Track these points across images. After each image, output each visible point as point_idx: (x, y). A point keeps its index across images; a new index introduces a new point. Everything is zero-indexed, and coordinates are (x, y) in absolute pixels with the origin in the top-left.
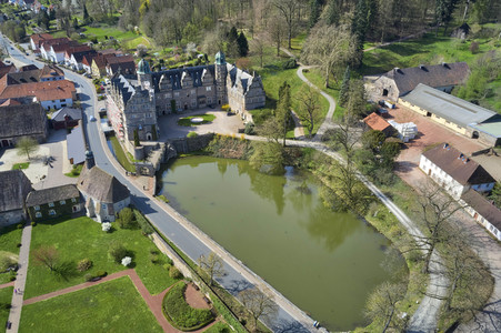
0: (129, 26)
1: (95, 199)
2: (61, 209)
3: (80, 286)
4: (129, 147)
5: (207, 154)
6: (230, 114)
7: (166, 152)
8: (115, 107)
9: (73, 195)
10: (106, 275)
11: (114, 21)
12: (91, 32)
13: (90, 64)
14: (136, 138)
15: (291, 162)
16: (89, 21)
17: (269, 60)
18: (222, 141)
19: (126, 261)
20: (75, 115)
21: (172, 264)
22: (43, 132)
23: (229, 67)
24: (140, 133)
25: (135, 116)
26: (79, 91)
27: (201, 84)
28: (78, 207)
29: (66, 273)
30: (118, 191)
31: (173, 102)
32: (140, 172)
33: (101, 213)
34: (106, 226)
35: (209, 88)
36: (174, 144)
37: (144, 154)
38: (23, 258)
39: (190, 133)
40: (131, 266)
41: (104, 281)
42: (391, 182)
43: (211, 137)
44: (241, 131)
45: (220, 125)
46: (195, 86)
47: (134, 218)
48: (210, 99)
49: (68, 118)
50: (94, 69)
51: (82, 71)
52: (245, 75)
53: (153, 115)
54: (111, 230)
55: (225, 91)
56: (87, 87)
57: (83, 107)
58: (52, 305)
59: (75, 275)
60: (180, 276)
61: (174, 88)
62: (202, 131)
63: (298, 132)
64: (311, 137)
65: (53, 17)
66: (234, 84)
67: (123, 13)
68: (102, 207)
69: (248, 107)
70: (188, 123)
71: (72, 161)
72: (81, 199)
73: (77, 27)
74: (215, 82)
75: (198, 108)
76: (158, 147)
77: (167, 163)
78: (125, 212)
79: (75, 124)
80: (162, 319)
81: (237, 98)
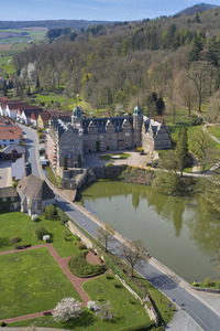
0: (73, 94)
1: (28, 197)
3: (11, 251)
4: (59, 172)
5: (120, 180)
6: (143, 153)
7: (88, 177)
9: (12, 195)
10: (30, 246)
11: (60, 91)
12: (40, 98)
13: (36, 118)
14: (65, 164)
16: (40, 90)
17: (181, 119)
18: (132, 172)
19: (45, 237)
20: (20, 150)
21: (80, 240)
23: (145, 118)
24: (69, 161)
25: (66, 147)
26: (25, 137)
27: (122, 130)
28: (15, 205)
30: (46, 193)
31: (98, 143)
32: (65, 186)
33: (32, 209)
34: (33, 217)
35: (127, 134)
36: (95, 170)
37: (71, 174)
39: (107, 164)
40: (48, 241)
41: (28, 249)
43: (125, 167)
44: (148, 165)
45: (134, 160)
46: (116, 131)
47: (56, 213)
48: (128, 143)
49: (14, 151)
50: (40, 122)
51: (30, 124)
53: (80, 148)
54: (37, 220)
55: (141, 137)
56: (31, 134)
57: (27, 147)
59: (7, 245)
60: (84, 248)
61: (99, 132)
62: (118, 163)
63: (195, 169)
64: (205, 172)
65: (11, 86)
66: (147, 131)
67: (69, 85)
68: (33, 203)
69: (157, 147)
70: (108, 158)
71: (14, 178)
72: (18, 198)
73: (29, 94)
74: (133, 130)
75: (118, 149)
76: (81, 172)
77: (86, 184)
78: (49, 208)
79: (20, 156)
80: (67, 271)
81: (148, 142)
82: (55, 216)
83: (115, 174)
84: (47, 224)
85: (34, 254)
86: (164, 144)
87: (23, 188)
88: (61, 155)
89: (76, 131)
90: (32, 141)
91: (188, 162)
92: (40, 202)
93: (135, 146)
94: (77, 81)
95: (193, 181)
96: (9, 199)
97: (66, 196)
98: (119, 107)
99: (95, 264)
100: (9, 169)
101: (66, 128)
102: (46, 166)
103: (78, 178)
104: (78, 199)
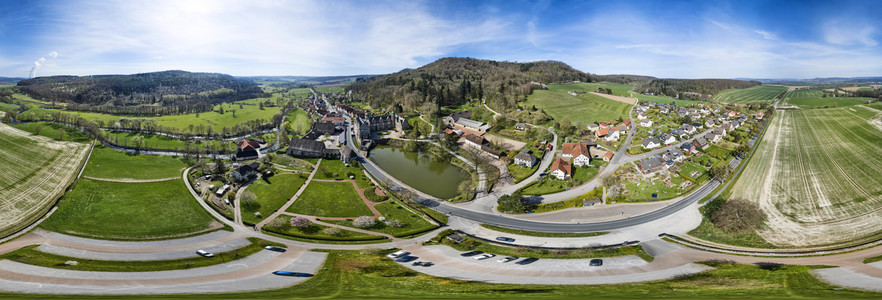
1: (345, 155)
2: (332, 156)
4: (359, 141)
5: (387, 145)
6: (396, 131)
7: (372, 144)
8: (356, 128)
9: (337, 153)
10: (343, 179)
11: (360, 101)
12: (353, 104)
13: (351, 113)
14: (362, 138)
15: (420, 148)
16: (353, 101)
17: (410, 114)
18: (393, 141)
19: (351, 176)
20: (343, 128)
21: (370, 180)
22: (332, 131)
23: (396, 116)
24: (364, 136)
25: (363, 131)
26: (345, 121)
27: (386, 121)
28: (338, 157)
29: (329, 175)
30: (353, 154)
31: (376, 127)
32: (362, 149)
33: (346, 160)
34: (346, 165)
35: (389, 123)
36: (376, 141)
37: (364, 143)
39: (381, 137)
40: (353, 179)
43: (389, 139)
44: (400, 137)
45: (393, 135)
46: (384, 121)
47: (358, 164)
48: (390, 127)
49: (341, 129)
50: (352, 115)
51: (348, 115)
52: (402, 119)
53: (369, 131)
54: (348, 167)
55: (395, 124)
56: (349, 120)
57: (346, 126)
59: (332, 177)
60: (373, 184)
61: (377, 122)
62: (386, 137)
63: (421, 137)
64: (427, 138)
66: (398, 121)
67: (363, 99)
69: (403, 129)
70: (381, 134)
71: (339, 142)
72: (340, 154)
73: (349, 103)
74: (391, 121)
75: (385, 130)
76: (369, 141)
77: (372, 147)
78: (354, 161)
79: (343, 131)
80: (363, 197)
81: (399, 126)
82: (356, 166)
83: (385, 143)
84: (353, 170)
85: (344, 184)
86: (407, 127)
88: (360, 132)
90: (348, 124)
91: (419, 134)
92: (350, 157)
93: (393, 128)
95: (422, 143)
96: (335, 154)
97: (362, 154)
98: (384, 109)
100: (338, 137)
101: (363, 122)
102: (353, 136)
103: (368, 145)
104: (368, 156)
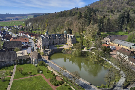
0: (43, 30)
1: (33, 58)
2: (25, 61)
3: (29, 77)
4: (42, 51)
5: (61, 53)
6: (68, 45)
7: (51, 52)
10: (35, 75)
11: (39, 30)
13: (33, 36)
15: (83, 55)
16: (33, 29)
17: (77, 35)
18: (65, 50)
19: (40, 72)
20: (29, 45)
21: (52, 72)
22: (21, 48)
23: (68, 34)
24: (45, 47)
25: (44, 43)
26: (30, 42)
27: (60, 38)
28: (29, 61)
29: (25, 74)
31: (53, 42)
32: (45, 55)
33: (35, 62)
34: (35, 65)
35: (62, 39)
36: (53, 50)
37: (46, 51)
38: (14, 71)
39: (57, 48)
40: (42, 73)
41: (34, 76)
42: (109, 58)
43: (63, 49)
44: (70, 48)
45: (65, 47)
46: (59, 38)
47: (43, 63)
48: (62, 42)
49: (27, 45)
51: (31, 38)
52: (71, 35)
53: (49, 43)
54: (37, 66)
55: (66, 40)
57: (31, 44)
58: (21, 81)
59: (27, 75)
60: (54, 75)
61: (54, 38)
63: (85, 49)
64: (88, 50)
65: (25, 29)
66: (69, 38)
67: (42, 28)
68: (35, 60)
69: (72, 43)
70: (57, 46)
71: (28, 53)
72: (30, 59)
73: (30, 31)
74: (64, 38)
75: (59, 44)
76: (49, 51)
78: (41, 62)
79: (29, 47)
80: (49, 83)
81: (69, 41)
82: (43, 64)
84: (40, 67)
85: (37, 78)
86: (74, 41)
87: (31, 55)
88: (43, 45)
89: (47, 38)
90: (32, 43)
92: (37, 60)
93: (65, 43)
94: (44, 26)
95: (85, 52)
96: (27, 59)
97: (46, 58)
99: (60, 81)
100: (26, 51)
101: (44, 37)
102: (38, 49)
104: (49, 59)
